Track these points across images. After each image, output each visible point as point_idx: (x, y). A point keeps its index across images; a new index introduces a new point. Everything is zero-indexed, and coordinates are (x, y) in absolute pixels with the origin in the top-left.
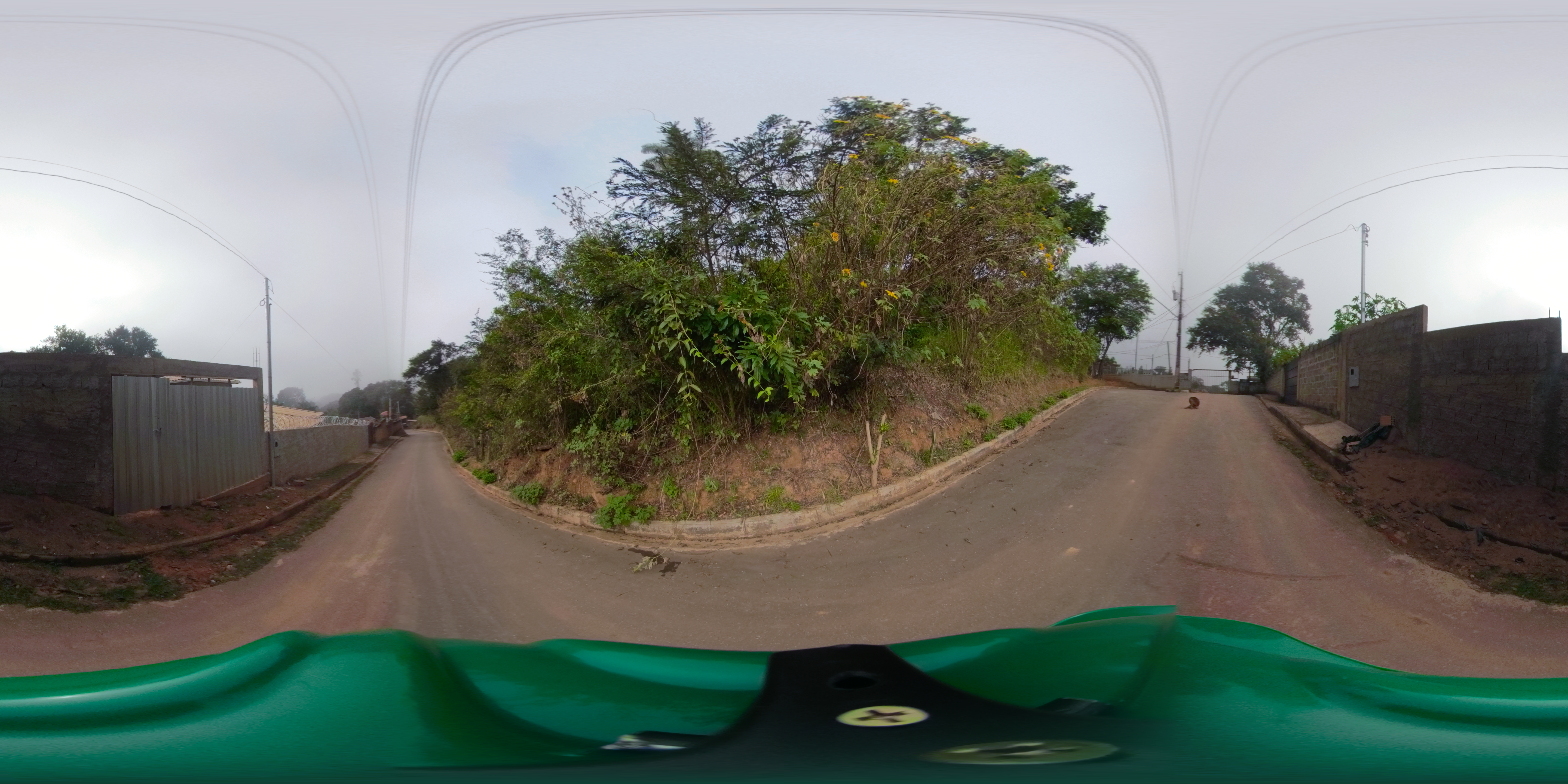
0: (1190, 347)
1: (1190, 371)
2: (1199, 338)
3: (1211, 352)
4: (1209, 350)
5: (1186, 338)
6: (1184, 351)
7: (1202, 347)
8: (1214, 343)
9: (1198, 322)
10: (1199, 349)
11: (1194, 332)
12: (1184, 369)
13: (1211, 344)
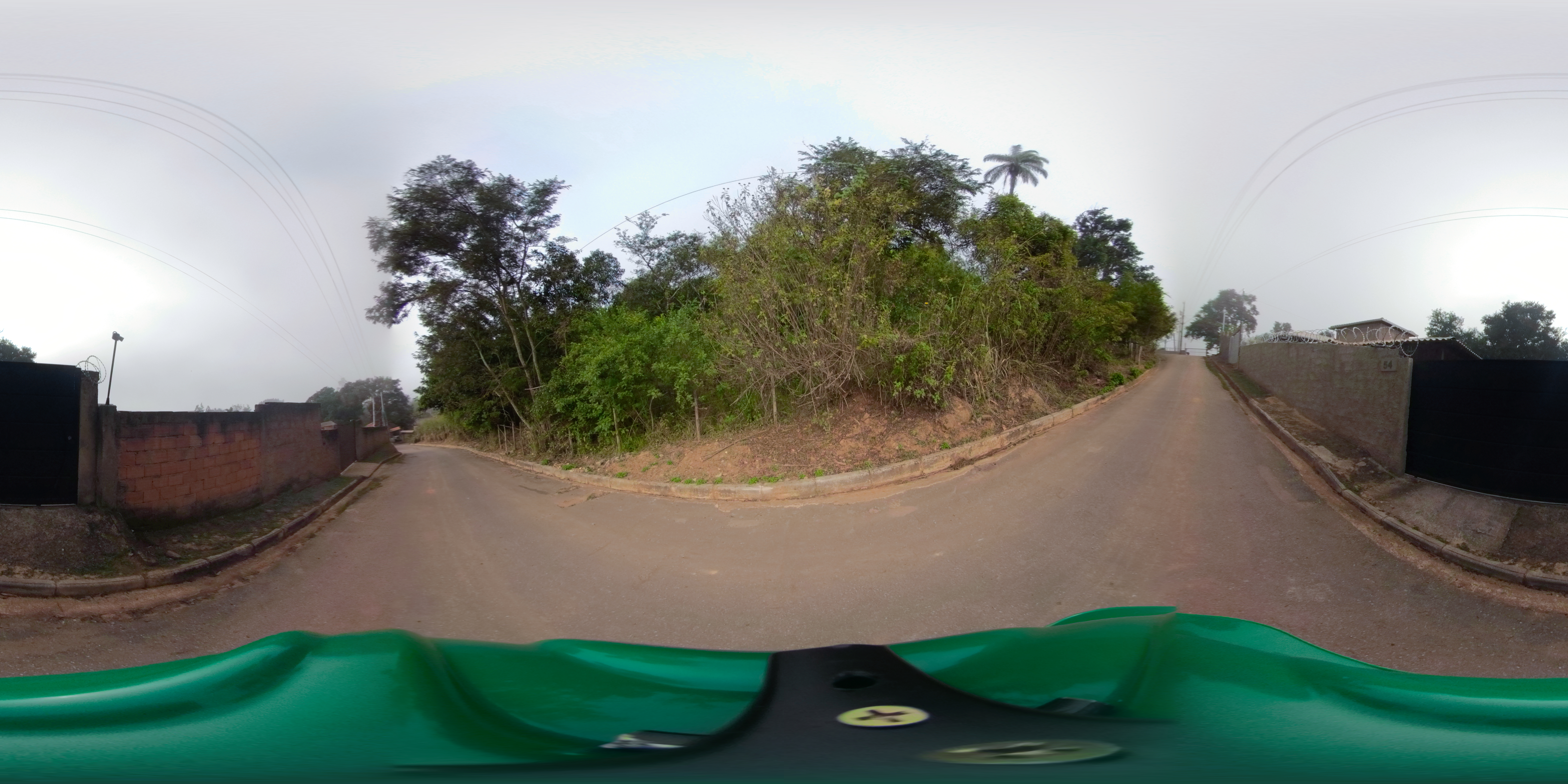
0: (1186, 336)
1: (1186, 349)
2: (1191, 332)
3: (1198, 339)
4: (1197, 338)
5: (1185, 332)
6: (1184, 339)
7: (1193, 336)
8: (1199, 335)
9: (1191, 324)
10: (1190, 338)
11: (1189, 328)
12: (1183, 349)
13: (1198, 335)
